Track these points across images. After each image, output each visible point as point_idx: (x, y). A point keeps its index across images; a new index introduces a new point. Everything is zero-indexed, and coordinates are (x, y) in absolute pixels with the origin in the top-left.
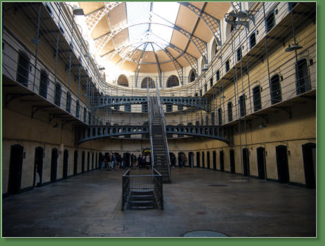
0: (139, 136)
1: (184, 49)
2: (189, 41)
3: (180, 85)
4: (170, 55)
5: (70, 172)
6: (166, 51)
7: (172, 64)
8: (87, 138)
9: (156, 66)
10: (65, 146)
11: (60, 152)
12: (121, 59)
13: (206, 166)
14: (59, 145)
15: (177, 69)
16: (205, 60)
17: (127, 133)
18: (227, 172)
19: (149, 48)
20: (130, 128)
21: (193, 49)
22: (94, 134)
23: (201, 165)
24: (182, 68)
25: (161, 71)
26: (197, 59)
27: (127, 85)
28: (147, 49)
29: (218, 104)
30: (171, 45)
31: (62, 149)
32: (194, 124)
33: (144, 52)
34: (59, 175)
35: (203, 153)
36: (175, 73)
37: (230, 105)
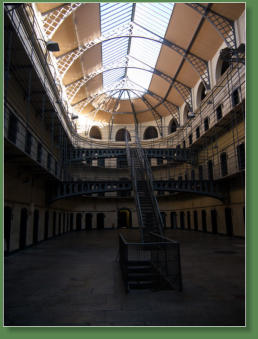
0: (114, 194)
1: (164, 96)
2: (171, 87)
3: (159, 136)
4: (148, 103)
5: (41, 237)
6: (144, 98)
7: (150, 114)
8: (59, 196)
9: (132, 116)
10: (36, 206)
11: (30, 213)
12: (94, 109)
13: (193, 227)
14: (28, 205)
15: (156, 119)
16: (188, 109)
17: (101, 190)
18: (222, 235)
19: (125, 96)
20: (103, 184)
21: (174, 96)
22: (68, 191)
23: (186, 226)
24: (161, 118)
25: (137, 122)
26: (178, 108)
27: (100, 138)
28: (122, 97)
29: (210, 155)
30: (150, 92)
31: (32, 209)
32: (184, 179)
33: (119, 101)
34: (29, 241)
35: (189, 213)
36: (153, 124)
37: (224, 157)
